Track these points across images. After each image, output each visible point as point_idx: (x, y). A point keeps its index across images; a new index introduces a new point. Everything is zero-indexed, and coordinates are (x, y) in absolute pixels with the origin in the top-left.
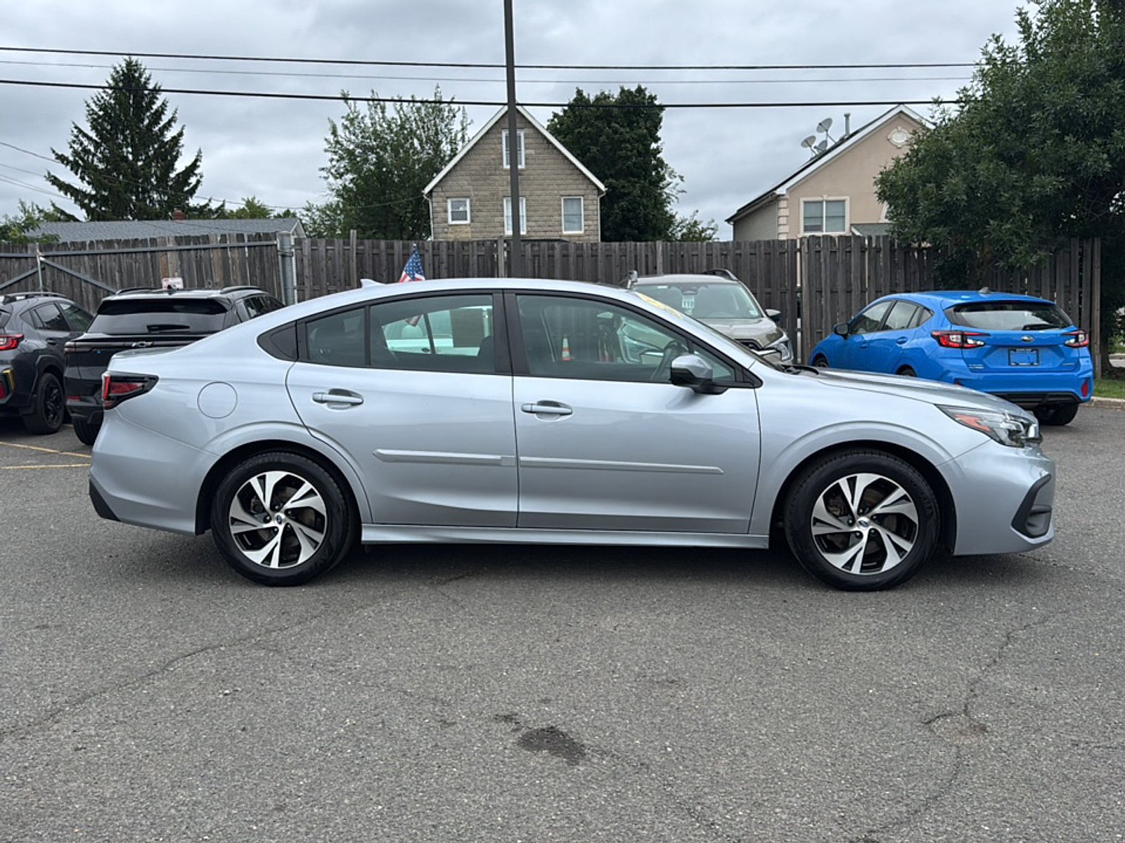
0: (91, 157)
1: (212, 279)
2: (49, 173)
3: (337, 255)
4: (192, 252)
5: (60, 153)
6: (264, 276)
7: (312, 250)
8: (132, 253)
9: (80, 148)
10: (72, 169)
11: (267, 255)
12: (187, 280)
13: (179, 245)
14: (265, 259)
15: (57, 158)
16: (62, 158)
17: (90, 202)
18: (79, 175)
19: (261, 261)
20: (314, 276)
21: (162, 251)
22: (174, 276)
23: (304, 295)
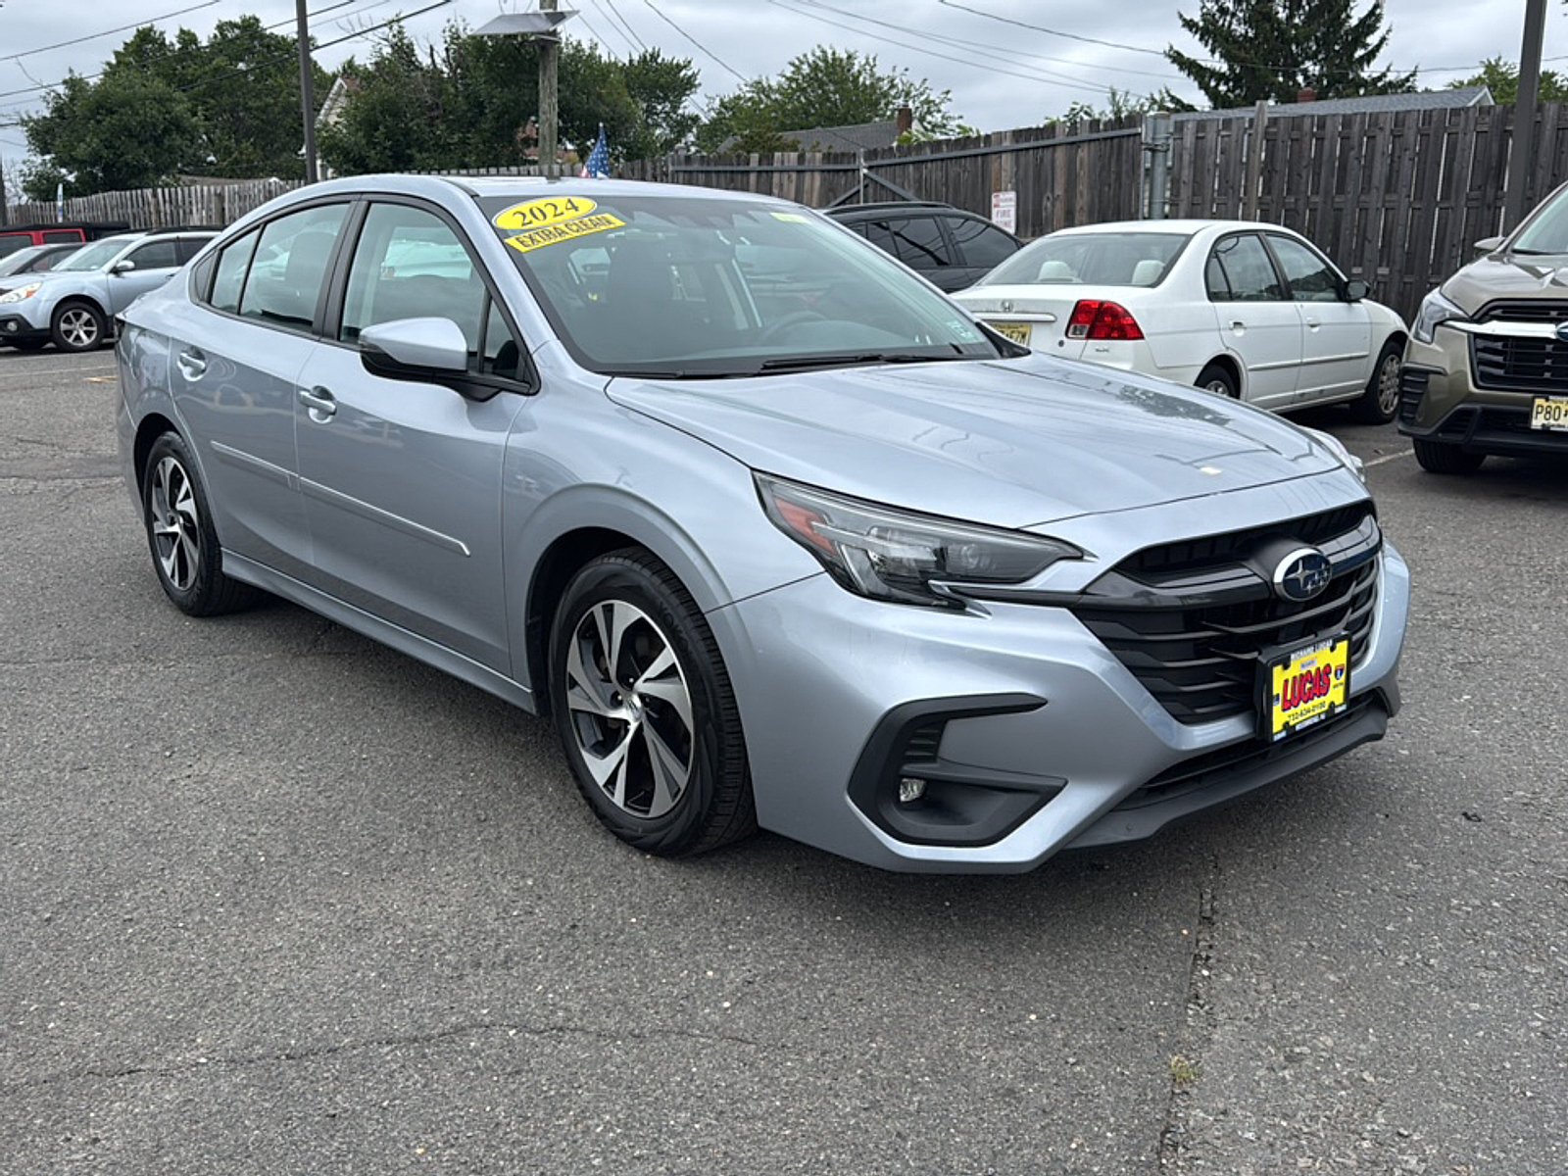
0: (1228, 18)
1: (1053, 191)
2: (1171, 48)
3: (1233, 144)
4: (1031, 152)
5: (1188, 18)
6: (1120, 183)
7: (1197, 138)
8: (961, 157)
9: (1216, 8)
10: (1201, 39)
11: (1128, 150)
12: (1022, 196)
13: (1017, 142)
14: (1124, 157)
15: (1184, 26)
16: (1189, 25)
17: (1218, 85)
18: (1209, 47)
19: (1119, 159)
20: (1194, 181)
21: (995, 153)
22: (1006, 190)
23: (1177, 212)
